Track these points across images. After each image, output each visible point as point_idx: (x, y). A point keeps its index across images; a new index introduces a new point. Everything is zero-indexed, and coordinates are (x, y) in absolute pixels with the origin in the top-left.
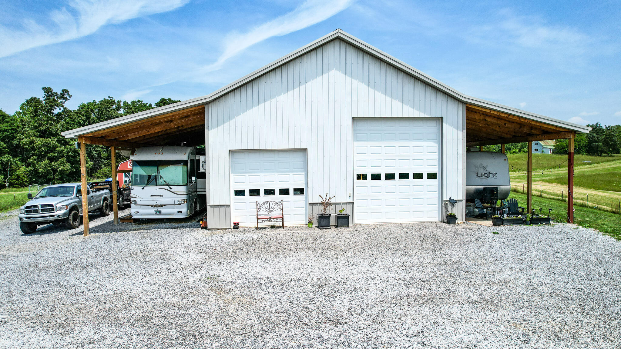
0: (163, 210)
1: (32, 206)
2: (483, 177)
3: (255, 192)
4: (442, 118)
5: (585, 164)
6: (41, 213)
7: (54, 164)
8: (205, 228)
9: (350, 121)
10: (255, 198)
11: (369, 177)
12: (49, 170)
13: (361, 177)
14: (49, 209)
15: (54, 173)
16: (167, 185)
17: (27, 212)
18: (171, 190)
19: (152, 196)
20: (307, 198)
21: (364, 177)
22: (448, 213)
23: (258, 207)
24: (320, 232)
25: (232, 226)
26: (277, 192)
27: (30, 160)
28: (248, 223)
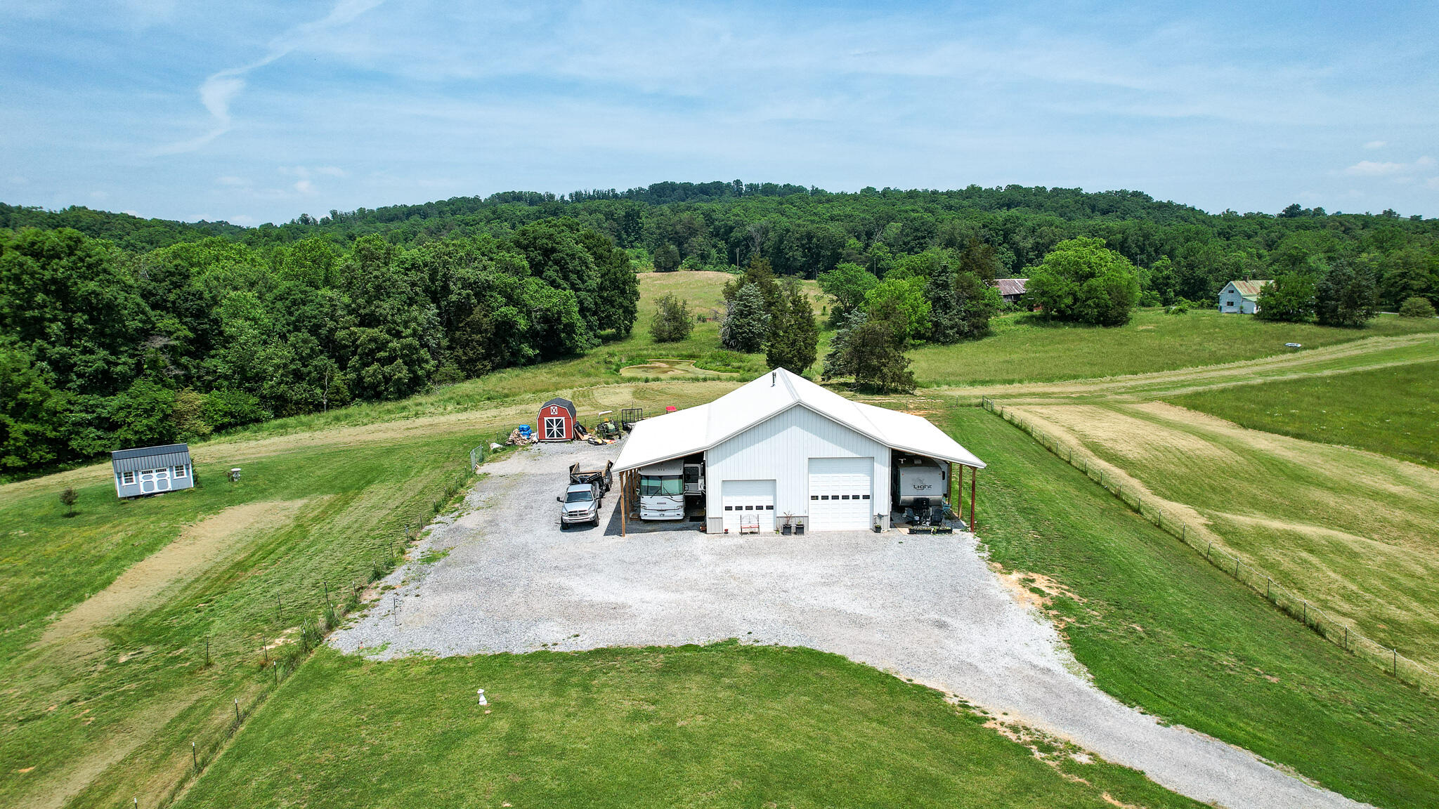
0: (666, 513)
2: (920, 488)
3: (739, 508)
4: (873, 458)
6: (579, 516)
7: (387, 369)
8: (705, 531)
9: (806, 461)
10: (739, 512)
11: (820, 498)
12: (379, 378)
13: (815, 498)
15: (386, 383)
16: (669, 495)
17: (569, 515)
18: (672, 499)
19: (657, 503)
20: (775, 513)
21: (817, 498)
22: (876, 524)
23: (741, 519)
24: (783, 538)
25: (724, 532)
26: (754, 508)
28: (734, 529)
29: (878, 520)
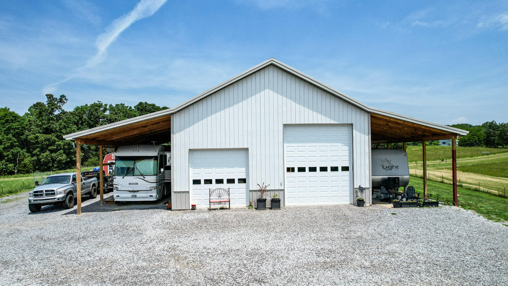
0: (138, 195)
1: (38, 191)
2: (388, 169)
3: (208, 182)
4: (352, 124)
5: (483, 155)
6: (45, 196)
7: (54, 155)
8: (170, 208)
9: (281, 127)
10: (209, 186)
11: (296, 170)
12: (49, 160)
13: (291, 170)
14: (51, 193)
15: (53, 162)
16: (142, 175)
17: (35, 195)
18: (145, 179)
19: (130, 184)
20: (248, 187)
21: (293, 170)
22: (358, 198)
23: (211, 193)
24: (257, 212)
25: (191, 207)
26: (225, 181)
27: (35, 152)
28: (203, 205)
29: (359, 194)
